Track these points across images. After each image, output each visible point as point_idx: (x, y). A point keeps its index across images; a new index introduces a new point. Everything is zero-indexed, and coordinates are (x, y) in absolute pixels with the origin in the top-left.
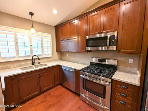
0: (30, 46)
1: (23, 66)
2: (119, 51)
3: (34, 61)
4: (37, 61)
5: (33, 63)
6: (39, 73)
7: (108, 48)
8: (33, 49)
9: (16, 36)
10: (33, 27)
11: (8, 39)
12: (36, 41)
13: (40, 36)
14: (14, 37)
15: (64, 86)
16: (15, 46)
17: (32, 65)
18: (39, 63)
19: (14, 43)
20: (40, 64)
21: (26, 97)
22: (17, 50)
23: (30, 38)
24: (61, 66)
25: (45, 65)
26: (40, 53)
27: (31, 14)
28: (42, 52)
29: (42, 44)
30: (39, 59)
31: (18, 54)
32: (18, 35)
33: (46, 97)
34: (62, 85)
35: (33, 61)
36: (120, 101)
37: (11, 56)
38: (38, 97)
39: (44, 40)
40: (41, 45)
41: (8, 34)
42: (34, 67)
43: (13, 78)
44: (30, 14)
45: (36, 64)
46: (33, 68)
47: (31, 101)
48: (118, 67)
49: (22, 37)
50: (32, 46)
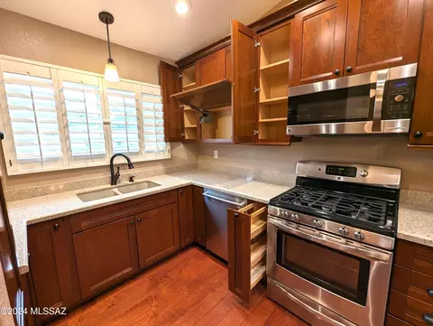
0: (105, 123)
1: (83, 187)
2: (421, 135)
3: (115, 171)
4: (124, 173)
5: (114, 180)
6: (133, 210)
7: (376, 126)
8: (113, 136)
9: (61, 91)
10: (111, 61)
11: (35, 101)
12: (122, 109)
13: (134, 94)
14: (56, 97)
15: (208, 251)
16: (57, 126)
17: (110, 186)
18: (131, 179)
19: (53, 116)
20: (136, 180)
21: (97, 286)
22: (65, 139)
23: (104, 99)
24: (202, 189)
25: (151, 184)
26: (135, 147)
27: (106, 18)
28: (141, 145)
29: (139, 118)
30: (130, 165)
31: (69, 149)
32: (67, 88)
33: (155, 284)
34: (203, 248)
35: (112, 173)
36: (426, 318)
37: (45, 155)
38: (132, 285)
39: (145, 105)
40: (136, 122)
41: (37, 84)
42: (116, 190)
43: (55, 227)
44: (101, 19)
45: (124, 181)
46: (116, 194)
47: (111, 298)
48: (402, 191)
49: (80, 95)
50: (108, 123)
